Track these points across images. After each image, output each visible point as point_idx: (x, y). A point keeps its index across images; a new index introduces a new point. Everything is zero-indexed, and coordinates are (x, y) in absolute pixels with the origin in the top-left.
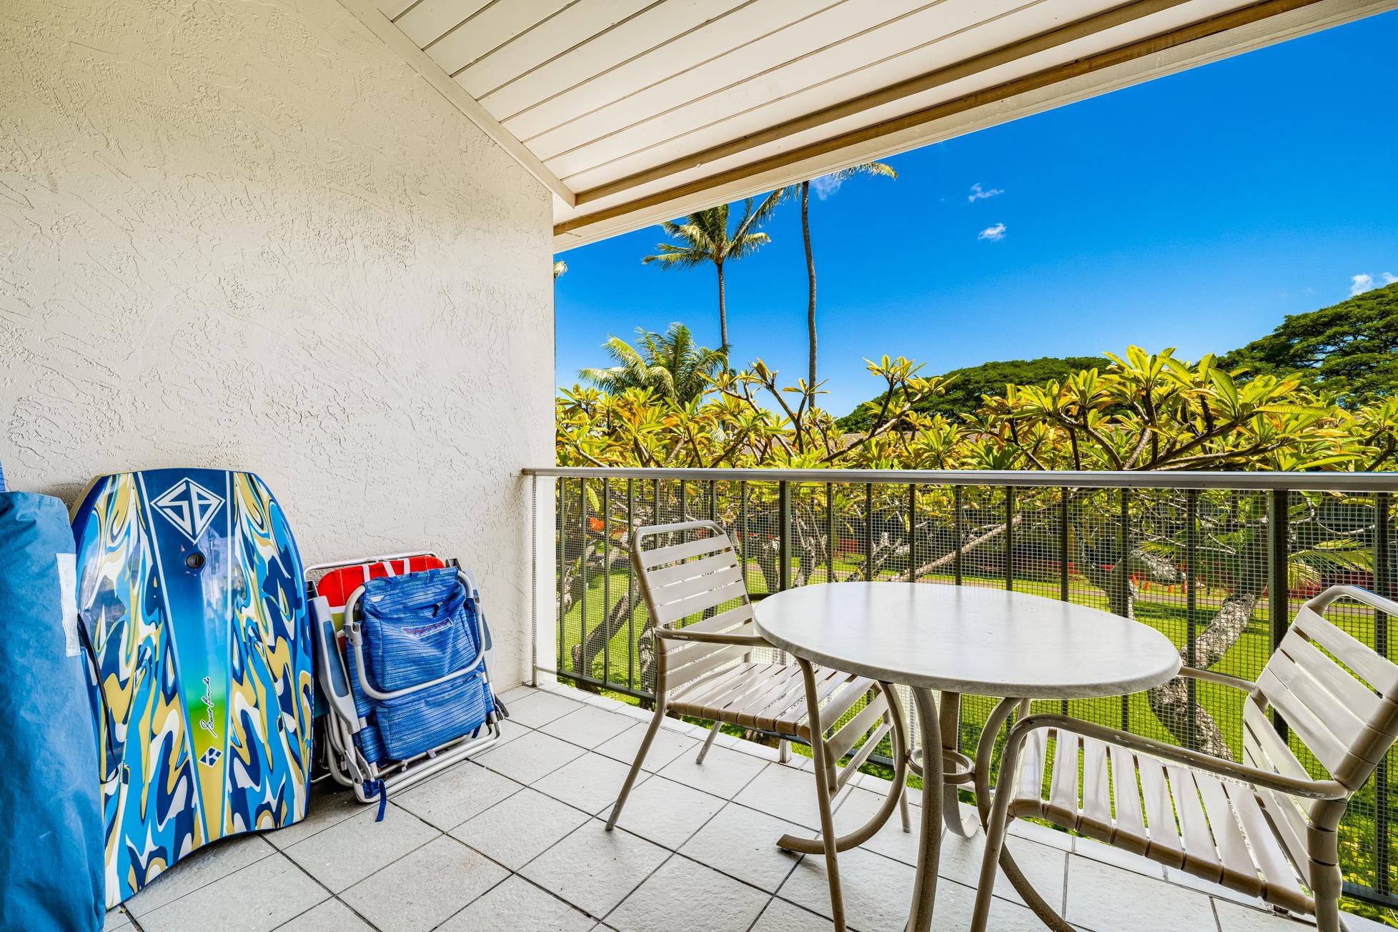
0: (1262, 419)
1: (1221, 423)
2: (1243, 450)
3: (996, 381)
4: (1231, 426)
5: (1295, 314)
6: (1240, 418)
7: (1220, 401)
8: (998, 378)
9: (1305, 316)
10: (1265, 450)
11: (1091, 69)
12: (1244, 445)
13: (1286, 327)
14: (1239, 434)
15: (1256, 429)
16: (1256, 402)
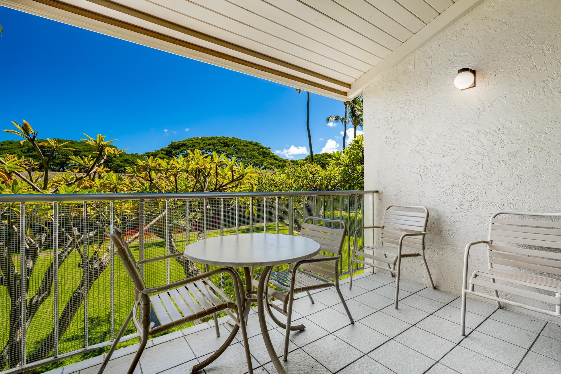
5: (173, 141)
9: (176, 142)
11: (238, 63)
13: (171, 145)
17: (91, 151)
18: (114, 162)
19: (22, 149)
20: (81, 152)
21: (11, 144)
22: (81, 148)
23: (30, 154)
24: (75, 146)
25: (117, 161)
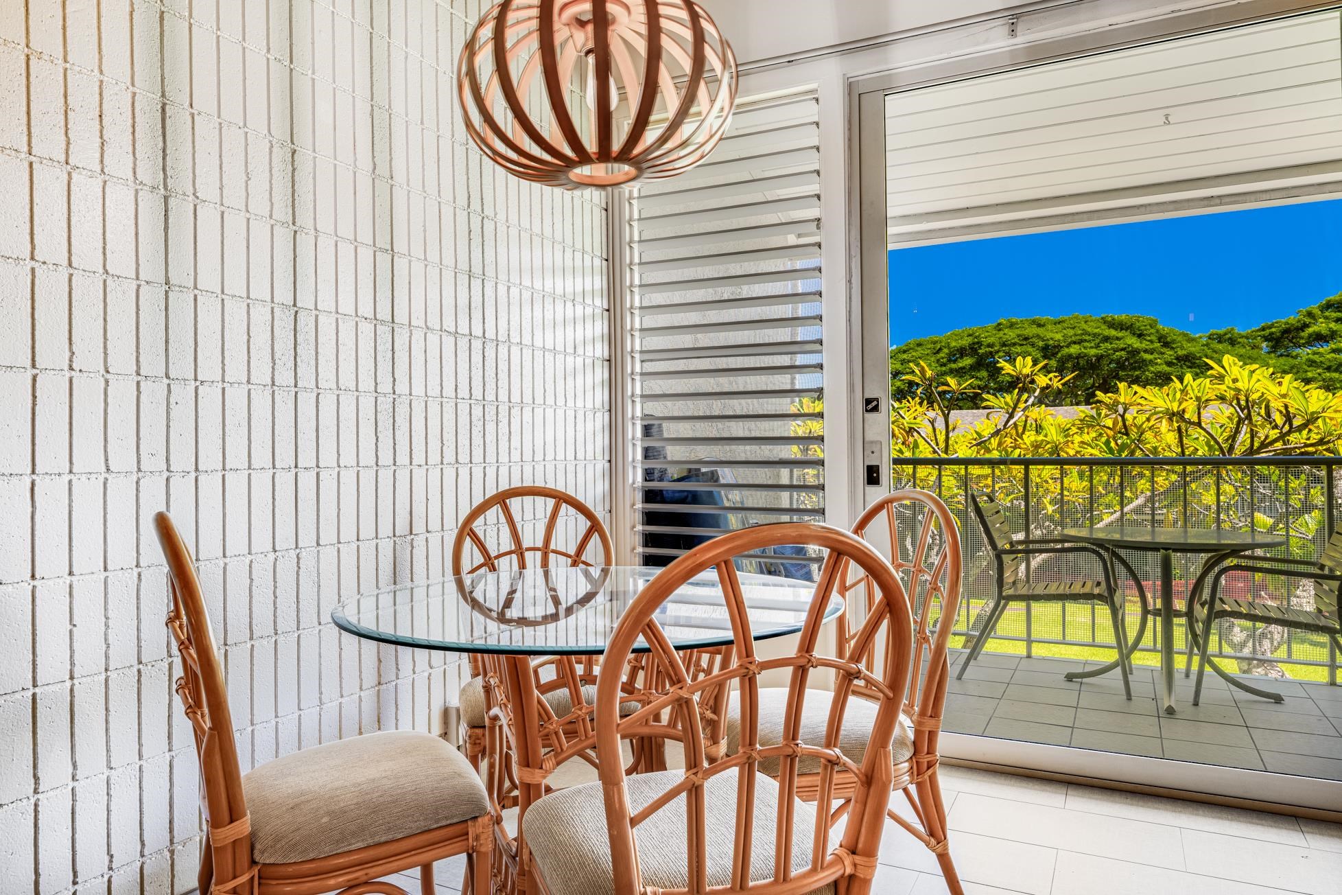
0: (1325, 420)
1: (1297, 422)
2: (1315, 441)
3: (1014, 344)
4: (1304, 426)
6: (1311, 420)
7: (1298, 409)
8: (1016, 340)
10: (1329, 442)
12: (1315, 437)
14: (1310, 431)
15: (1321, 427)
16: (1320, 410)
17: (1086, 340)
18: (1146, 365)
19: (939, 356)
20: (1059, 347)
21: (919, 349)
22: (1058, 336)
23: (953, 366)
24: (1045, 333)
25: (1156, 364)
